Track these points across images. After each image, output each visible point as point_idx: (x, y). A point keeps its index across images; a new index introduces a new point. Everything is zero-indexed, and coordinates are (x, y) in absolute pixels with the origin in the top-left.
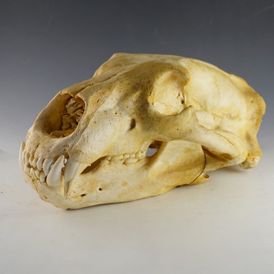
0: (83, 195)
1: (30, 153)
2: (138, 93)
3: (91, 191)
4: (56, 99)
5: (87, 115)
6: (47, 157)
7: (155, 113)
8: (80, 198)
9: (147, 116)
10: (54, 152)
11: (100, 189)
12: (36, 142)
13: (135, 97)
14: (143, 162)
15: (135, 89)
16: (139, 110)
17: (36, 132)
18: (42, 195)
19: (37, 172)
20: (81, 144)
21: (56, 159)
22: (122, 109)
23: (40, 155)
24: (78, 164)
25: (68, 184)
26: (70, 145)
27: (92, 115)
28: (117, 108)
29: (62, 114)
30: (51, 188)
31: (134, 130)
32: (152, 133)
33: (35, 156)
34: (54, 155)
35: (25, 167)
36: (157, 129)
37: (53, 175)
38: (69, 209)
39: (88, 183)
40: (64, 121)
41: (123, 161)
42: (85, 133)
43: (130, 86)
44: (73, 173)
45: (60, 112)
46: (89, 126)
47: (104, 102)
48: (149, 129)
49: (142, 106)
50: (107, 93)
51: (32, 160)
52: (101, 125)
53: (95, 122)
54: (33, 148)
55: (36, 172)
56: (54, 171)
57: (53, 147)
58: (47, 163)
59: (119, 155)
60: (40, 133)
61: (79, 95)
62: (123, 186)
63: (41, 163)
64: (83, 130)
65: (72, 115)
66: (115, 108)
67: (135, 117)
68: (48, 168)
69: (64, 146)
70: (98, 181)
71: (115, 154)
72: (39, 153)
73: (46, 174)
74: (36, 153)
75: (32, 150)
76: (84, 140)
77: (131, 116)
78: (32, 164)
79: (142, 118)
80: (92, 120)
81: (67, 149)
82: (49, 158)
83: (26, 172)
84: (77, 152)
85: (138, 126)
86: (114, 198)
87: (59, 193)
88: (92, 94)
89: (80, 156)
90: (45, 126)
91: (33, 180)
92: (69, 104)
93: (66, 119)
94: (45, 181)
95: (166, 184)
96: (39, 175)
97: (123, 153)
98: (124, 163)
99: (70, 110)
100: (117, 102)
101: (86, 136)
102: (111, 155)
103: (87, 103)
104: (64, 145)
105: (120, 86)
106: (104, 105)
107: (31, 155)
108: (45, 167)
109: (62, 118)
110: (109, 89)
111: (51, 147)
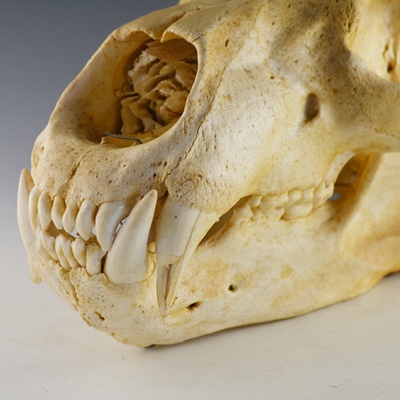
0: (192, 306)
1: (53, 193)
2: (317, 28)
3: (212, 294)
4: (104, 53)
5: (205, 77)
6: (106, 197)
7: (368, 75)
8: (187, 313)
9: (348, 84)
10: (126, 182)
11: (231, 288)
12: (67, 161)
13: (310, 36)
14: (324, 214)
15: (308, 16)
16: (325, 69)
17: (61, 138)
18: (91, 311)
19: (77, 247)
20: (199, 157)
21: (131, 203)
22: (284, 66)
23: (86, 194)
24: (194, 213)
25: (168, 274)
26: (170, 160)
27: (219, 76)
28: (273, 65)
29: (119, 94)
30: (121, 288)
31: (316, 122)
32: (361, 129)
33: (70, 202)
34: (126, 193)
35: (40, 235)
36: (374, 117)
37: (126, 248)
38: (152, 347)
39: (203, 272)
40: (124, 113)
41: (282, 212)
42: (207, 124)
43: (292, 10)
44: (185, 241)
45: (115, 90)
46: (215, 106)
47: (240, 47)
48: (353, 117)
49: (332, 60)
50: (245, 24)
51: (61, 213)
52: (243, 104)
53: (229, 97)
54: (60, 179)
55: (74, 245)
56: (131, 237)
57: (122, 170)
58: (107, 215)
59: (282, 193)
60: (73, 142)
61: (173, 29)
62: (282, 277)
63: (89, 218)
64: (202, 117)
65: (146, 96)
66: (266, 63)
67: (316, 87)
68: (110, 229)
69: (153, 165)
70: (227, 266)
71: (273, 188)
72: (82, 189)
73: (104, 249)
74: (71, 191)
75: (57, 186)
76: (208, 145)
77: (306, 85)
78: (62, 222)
79: (335, 91)
80: (221, 91)
81: (163, 172)
82: (112, 201)
83: (43, 250)
84: (193, 179)
85: (325, 112)
86: (263, 311)
87: (139, 302)
88: (209, 24)
89: (201, 190)
90: (80, 126)
91: (65, 272)
92: (137, 66)
93: (131, 108)
94: (102, 270)
95: (375, 267)
96: (84, 254)
97: (291, 186)
98: (283, 218)
99: (141, 83)
100: (269, 48)
101: (210, 133)
102: (264, 191)
103: (202, 44)
104: (152, 161)
105: (271, 9)
106: (242, 53)
107: (56, 200)
108: (103, 227)
109: (120, 107)
110: (248, 16)
111: (114, 171)
